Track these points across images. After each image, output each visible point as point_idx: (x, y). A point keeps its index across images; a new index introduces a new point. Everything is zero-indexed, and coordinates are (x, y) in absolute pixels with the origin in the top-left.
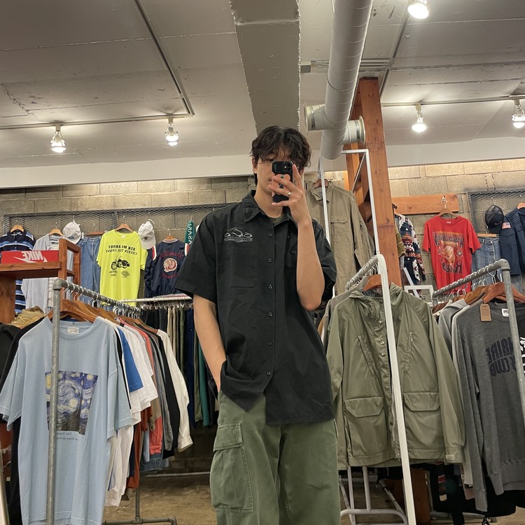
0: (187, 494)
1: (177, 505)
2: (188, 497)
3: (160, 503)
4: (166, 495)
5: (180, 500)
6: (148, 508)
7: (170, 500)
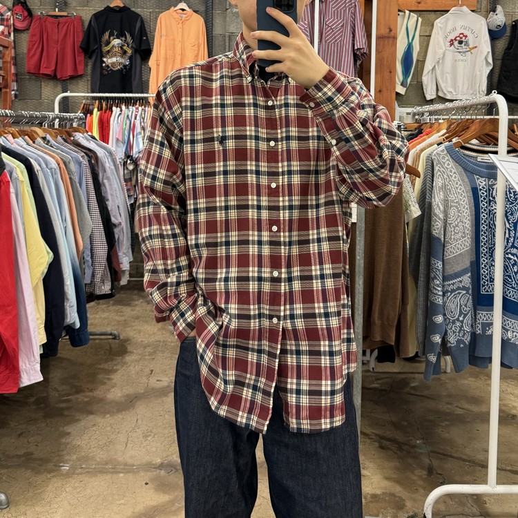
0: (136, 305)
1: (123, 318)
2: (137, 309)
3: (105, 315)
4: (113, 305)
5: (128, 311)
6: (92, 321)
7: (117, 311)
